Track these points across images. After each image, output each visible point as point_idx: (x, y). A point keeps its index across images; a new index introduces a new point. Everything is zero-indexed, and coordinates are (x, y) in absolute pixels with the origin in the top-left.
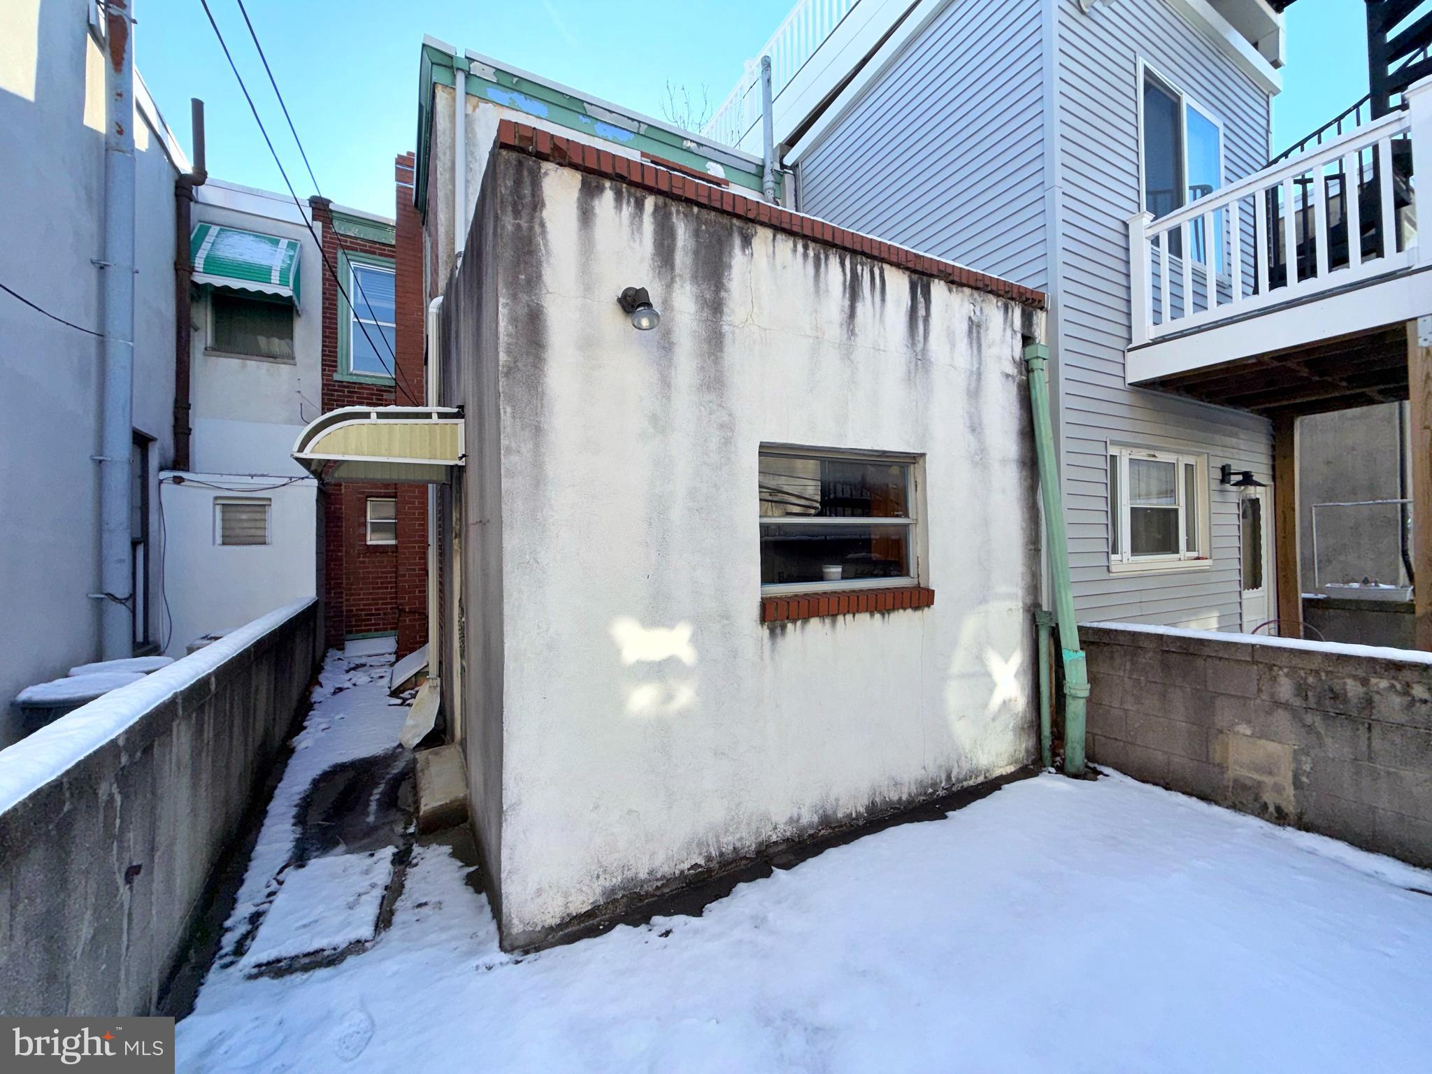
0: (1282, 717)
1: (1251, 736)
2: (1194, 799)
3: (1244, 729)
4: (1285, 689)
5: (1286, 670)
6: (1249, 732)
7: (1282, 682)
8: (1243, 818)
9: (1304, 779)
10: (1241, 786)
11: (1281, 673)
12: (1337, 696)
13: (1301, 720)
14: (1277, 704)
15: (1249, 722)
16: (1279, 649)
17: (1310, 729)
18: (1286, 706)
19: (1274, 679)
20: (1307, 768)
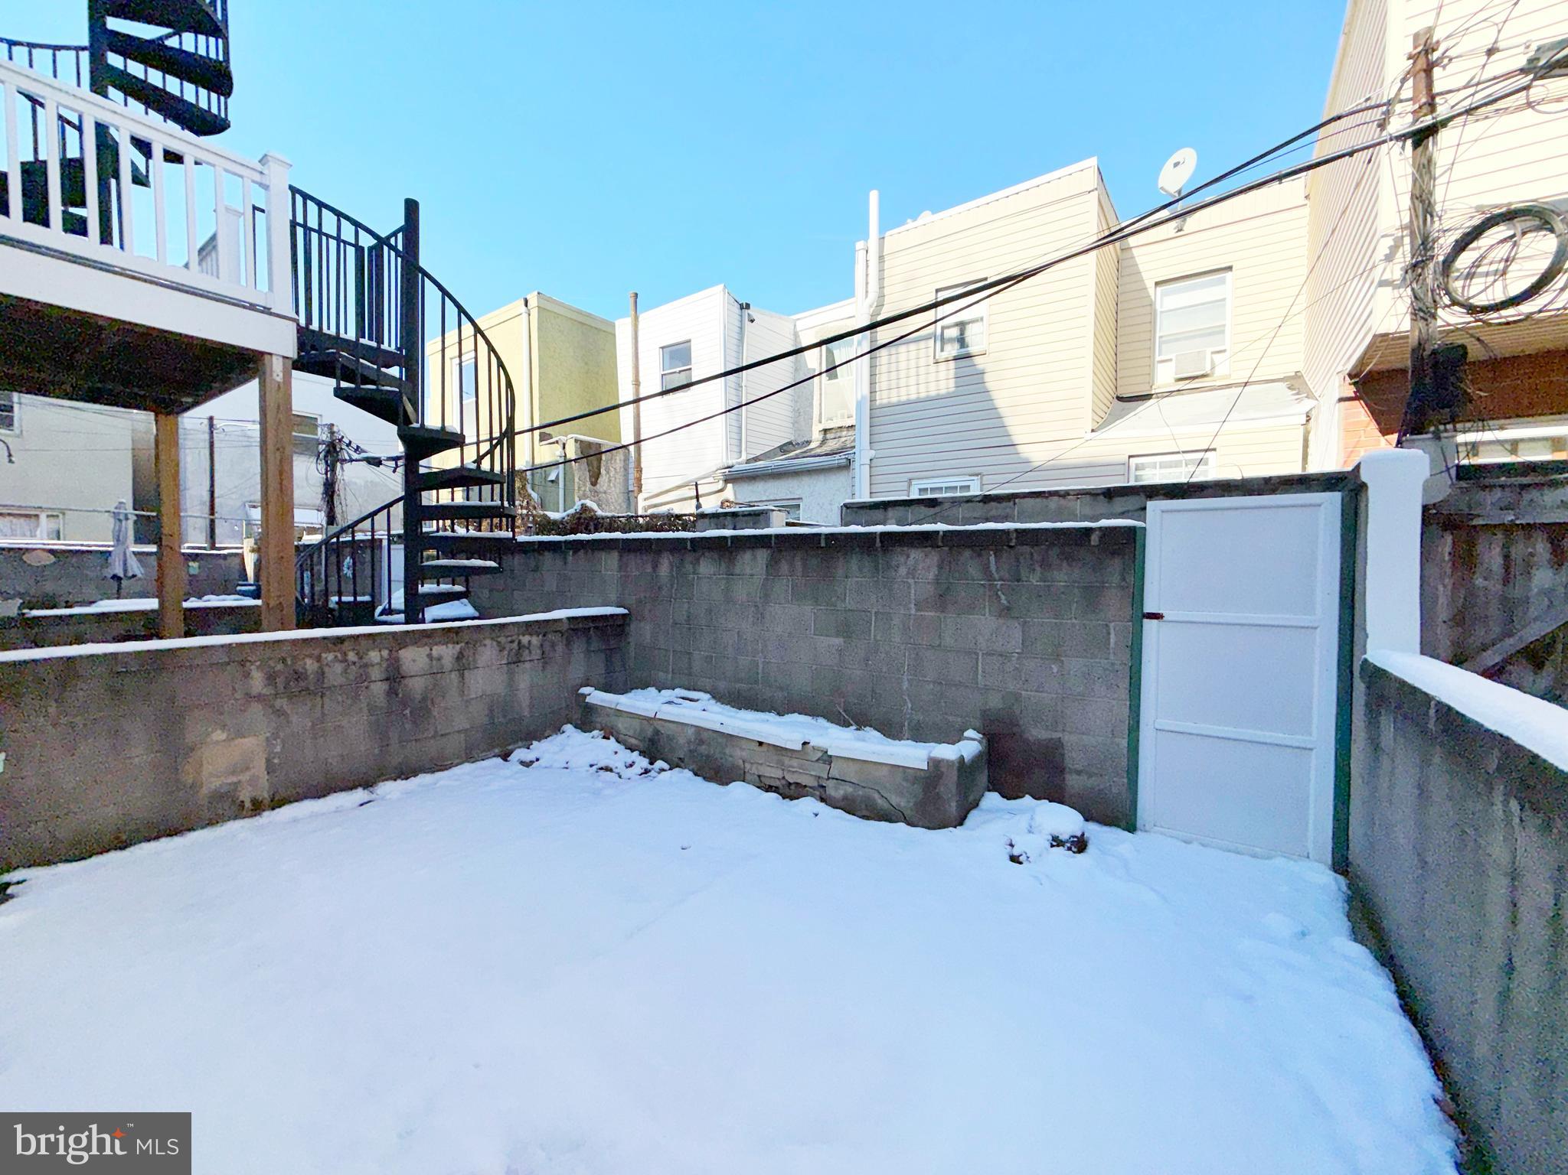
0: (256, 709)
1: (229, 740)
2: (164, 840)
3: (219, 735)
4: (257, 681)
5: (258, 663)
6: (224, 736)
7: (255, 676)
8: (223, 828)
9: (276, 761)
10: (219, 796)
11: (253, 667)
12: (299, 676)
13: (272, 706)
14: (249, 697)
15: (224, 727)
16: (255, 643)
17: (280, 713)
18: (259, 698)
19: (247, 675)
20: (278, 749)
